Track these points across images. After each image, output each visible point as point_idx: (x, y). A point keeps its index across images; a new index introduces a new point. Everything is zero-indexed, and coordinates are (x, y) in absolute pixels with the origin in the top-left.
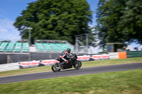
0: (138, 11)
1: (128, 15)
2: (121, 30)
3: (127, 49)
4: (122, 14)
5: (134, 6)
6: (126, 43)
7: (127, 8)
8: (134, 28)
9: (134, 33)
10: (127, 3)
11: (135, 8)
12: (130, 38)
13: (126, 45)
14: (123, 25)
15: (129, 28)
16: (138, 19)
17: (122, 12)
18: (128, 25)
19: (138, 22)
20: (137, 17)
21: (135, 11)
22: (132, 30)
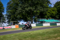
0: (23, 8)
1: (19, 10)
2: (17, 16)
3: (19, 24)
4: (17, 9)
5: (22, 6)
6: (19, 21)
7: (19, 7)
8: (22, 15)
9: (22, 17)
10: (19, 5)
11: (22, 7)
12: (20, 19)
13: (19, 22)
14: (17, 14)
15: (20, 15)
16: (23, 12)
17: (17, 8)
18: (19, 14)
19: (24, 13)
20: (23, 11)
21: (22, 8)
22: (21, 16)
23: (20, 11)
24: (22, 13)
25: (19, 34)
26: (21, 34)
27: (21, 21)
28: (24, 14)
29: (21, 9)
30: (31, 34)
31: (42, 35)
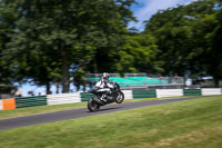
23: (20, 44)
24: (29, 53)
25: (17, 134)
26: (24, 131)
27: (25, 82)
28: (37, 57)
29: (25, 40)
30: (63, 131)
31: (103, 133)
